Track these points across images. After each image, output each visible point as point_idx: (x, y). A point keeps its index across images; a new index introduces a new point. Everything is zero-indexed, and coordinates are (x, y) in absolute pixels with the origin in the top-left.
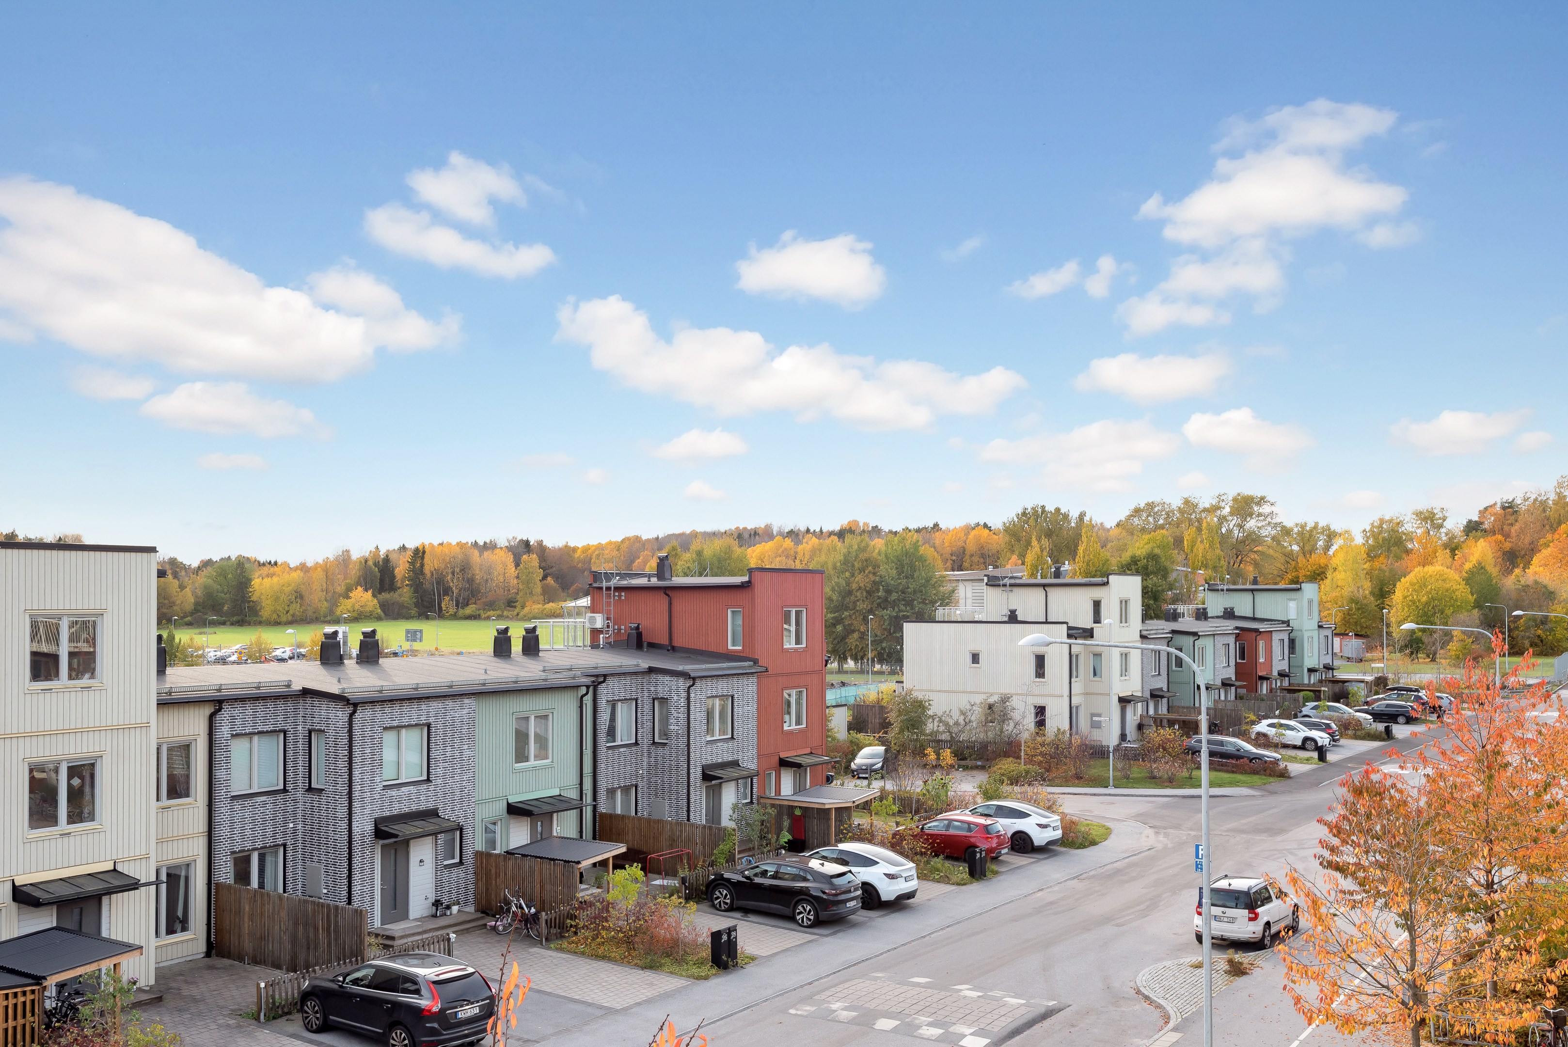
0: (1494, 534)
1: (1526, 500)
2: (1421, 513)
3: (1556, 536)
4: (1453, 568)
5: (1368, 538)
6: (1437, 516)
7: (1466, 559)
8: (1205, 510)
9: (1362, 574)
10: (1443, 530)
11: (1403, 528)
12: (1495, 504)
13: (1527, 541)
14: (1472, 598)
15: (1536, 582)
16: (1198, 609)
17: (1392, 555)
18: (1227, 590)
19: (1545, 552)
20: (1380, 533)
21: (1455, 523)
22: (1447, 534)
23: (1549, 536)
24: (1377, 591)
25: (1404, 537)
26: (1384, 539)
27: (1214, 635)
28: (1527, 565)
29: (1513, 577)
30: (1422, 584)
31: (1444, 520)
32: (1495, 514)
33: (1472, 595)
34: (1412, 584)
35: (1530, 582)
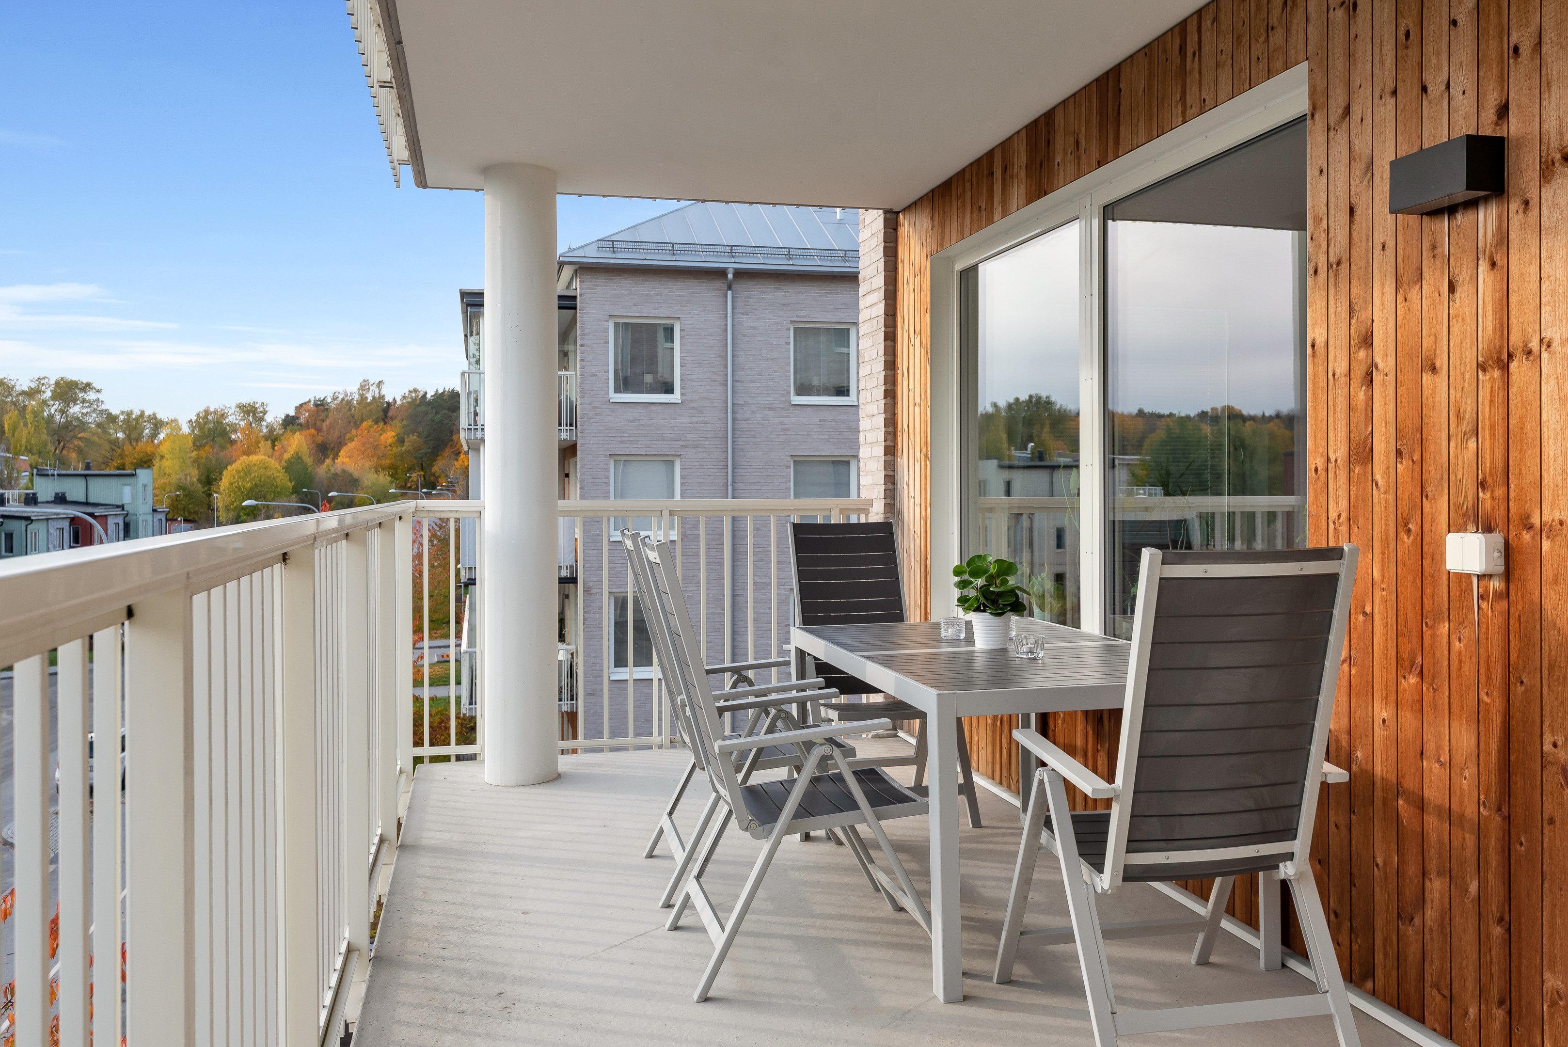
0: (308, 428)
1: (334, 399)
2: (244, 406)
3: (359, 432)
4: (274, 457)
5: (194, 428)
6: (259, 410)
7: (284, 449)
8: (23, 393)
9: (189, 462)
10: (264, 423)
11: (227, 420)
12: (309, 401)
13: (336, 435)
14: (290, 485)
15: (344, 471)
16: (27, 494)
17: (217, 445)
18: (59, 475)
19: (351, 445)
20: (206, 423)
21: (275, 415)
22: (267, 427)
23: (354, 432)
24: (203, 478)
25: (228, 428)
26: (209, 430)
27: (47, 520)
28: (336, 456)
29: (325, 466)
30: (247, 471)
31: (265, 414)
32: (309, 411)
33: (291, 482)
34: (238, 472)
35: (339, 471)
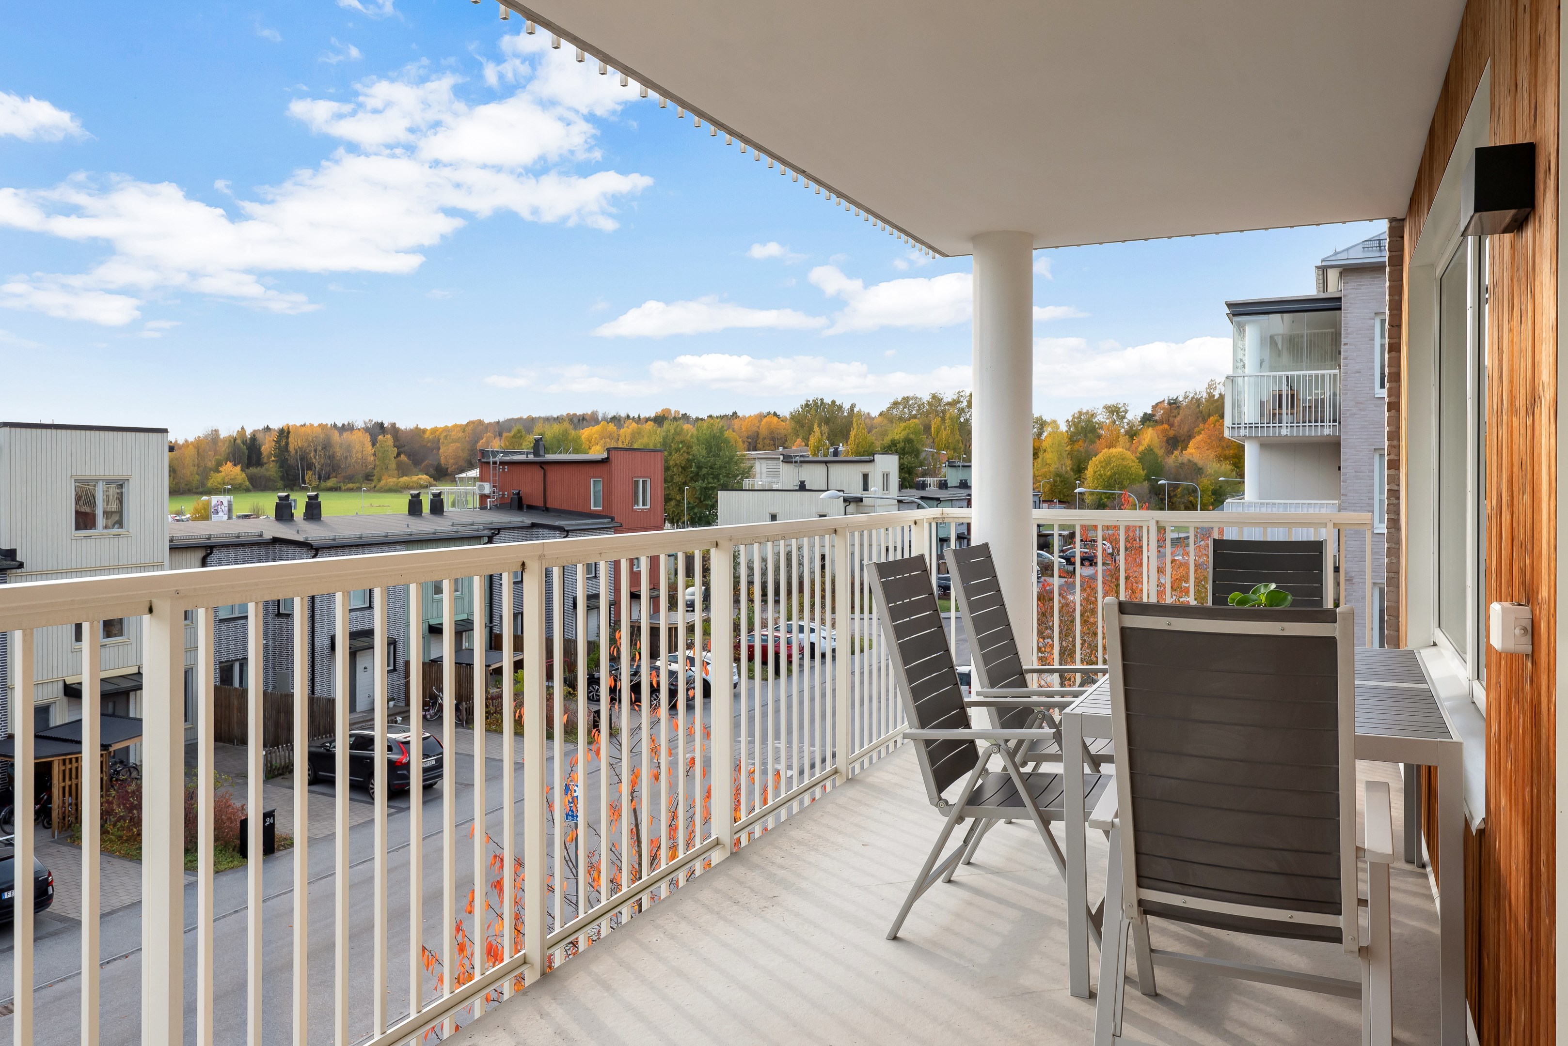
0: (1163, 424)
1: (1186, 397)
2: (1109, 407)
3: (1207, 426)
4: (1131, 449)
5: (1070, 426)
6: (1121, 410)
7: (1140, 443)
8: (948, 404)
9: (1065, 454)
10: (1125, 421)
11: (1096, 419)
12: (1164, 401)
13: (1186, 429)
14: (1143, 473)
15: (1189, 461)
16: (941, 481)
17: (1088, 440)
18: (963, 466)
19: (1199, 438)
20: (1079, 422)
21: (1134, 414)
22: (1128, 424)
23: (1201, 426)
24: (1075, 467)
25: (1097, 426)
26: (1082, 428)
27: (952, 500)
28: (1185, 448)
29: (1173, 456)
30: (1108, 462)
31: (1126, 413)
32: (1163, 409)
33: (1143, 470)
34: (1100, 462)
35: (1185, 460)
